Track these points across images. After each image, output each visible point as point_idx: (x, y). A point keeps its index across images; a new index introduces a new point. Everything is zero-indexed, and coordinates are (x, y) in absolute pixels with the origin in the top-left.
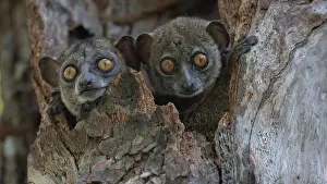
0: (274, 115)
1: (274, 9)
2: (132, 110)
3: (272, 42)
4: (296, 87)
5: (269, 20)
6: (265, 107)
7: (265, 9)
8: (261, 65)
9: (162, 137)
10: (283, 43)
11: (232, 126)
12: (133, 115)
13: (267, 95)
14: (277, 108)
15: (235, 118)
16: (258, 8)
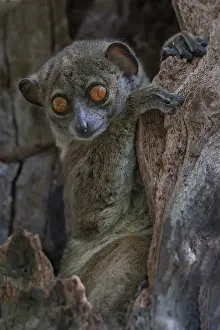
1: (207, 156)
2: (25, 283)
3: (204, 198)
5: (200, 171)
7: (196, 156)
9: (62, 321)
11: (151, 307)
12: (27, 290)
15: (156, 297)
16: (187, 155)
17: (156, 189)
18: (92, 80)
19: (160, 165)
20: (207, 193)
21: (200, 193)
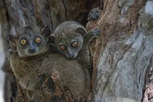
0: (110, 91)
1: (109, 45)
3: (108, 60)
4: (119, 77)
5: (107, 50)
6: (106, 89)
7: (105, 46)
8: (104, 71)
10: (112, 59)
11: (93, 99)
13: (107, 83)
14: (111, 89)
15: (94, 96)
16: (102, 45)
17: (93, 57)
19: (94, 49)
20: (109, 57)
21: (107, 58)
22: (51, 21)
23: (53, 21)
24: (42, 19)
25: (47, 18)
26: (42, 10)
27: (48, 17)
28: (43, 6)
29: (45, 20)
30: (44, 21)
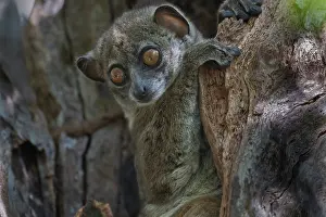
17: (222, 150)
18: (143, 45)
19: (224, 125)
22: (80, 95)
23: (84, 95)
24: (53, 90)
25: (66, 88)
26: (52, 65)
27: (70, 85)
28: (56, 52)
29: (61, 93)
30: (58, 95)
